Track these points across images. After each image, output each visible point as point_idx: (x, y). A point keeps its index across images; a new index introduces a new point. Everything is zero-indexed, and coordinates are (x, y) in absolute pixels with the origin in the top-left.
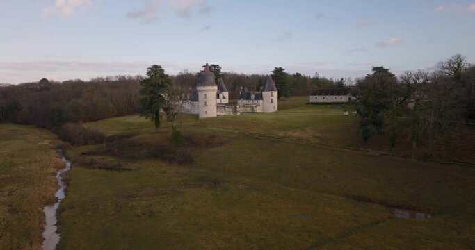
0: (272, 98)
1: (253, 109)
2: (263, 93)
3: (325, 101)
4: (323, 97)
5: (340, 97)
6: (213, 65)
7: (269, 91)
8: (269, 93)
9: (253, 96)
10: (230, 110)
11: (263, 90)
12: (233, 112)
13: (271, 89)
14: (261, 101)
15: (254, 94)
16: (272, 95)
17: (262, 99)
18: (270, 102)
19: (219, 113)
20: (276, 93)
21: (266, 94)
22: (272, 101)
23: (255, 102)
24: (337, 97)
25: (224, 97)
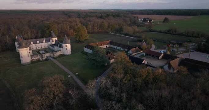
0: (66, 47)
1: (54, 55)
10: (40, 56)
11: (63, 43)
15: (59, 44)
16: (66, 46)
17: (62, 48)
19: (33, 59)
20: (69, 46)
21: (64, 45)
22: (66, 49)
23: (60, 48)
25: (53, 41)
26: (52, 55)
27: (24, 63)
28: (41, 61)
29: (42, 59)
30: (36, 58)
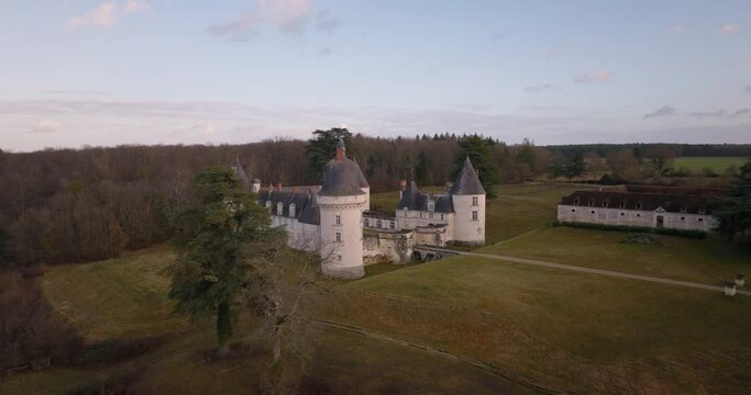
0: (475, 209)
1: (438, 239)
2: (454, 196)
3: (596, 219)
4: (591, 209)
5: (635, 213)
6: (335, 130)
7: (469, 194)
8: (469, 198)
9: (431, 204)
10: (391, 244)
11: (454, 190)
12: (398, 250)
13: (472, 191)
14: (450, 216)
15: (432, 198)
16: (475, 203)
17: (453, 211)
18: (469, 216)
19: (367, 253)
20: (482, 198)
21: (462, 201)
22: (475, 216)
24: (625, 212)
26: (429, 239)
27: (344, 271)
28: (401, 266)
29: (402, 256)
30: (374, 253)
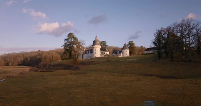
0: (126, 52)
2: (122, 50)
3: (150, 53)
4: (149, 51)
8: (125, 50)
15: (119, 51)
16: (126, 51)
17: (122, 53)
23: (119, 54)
25: (107, 54)
